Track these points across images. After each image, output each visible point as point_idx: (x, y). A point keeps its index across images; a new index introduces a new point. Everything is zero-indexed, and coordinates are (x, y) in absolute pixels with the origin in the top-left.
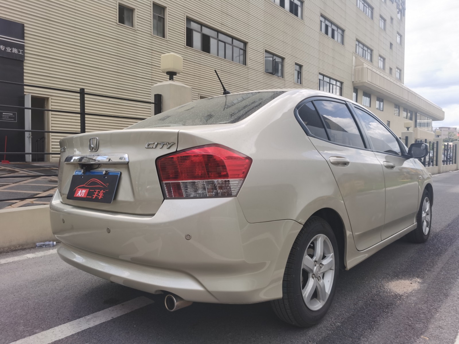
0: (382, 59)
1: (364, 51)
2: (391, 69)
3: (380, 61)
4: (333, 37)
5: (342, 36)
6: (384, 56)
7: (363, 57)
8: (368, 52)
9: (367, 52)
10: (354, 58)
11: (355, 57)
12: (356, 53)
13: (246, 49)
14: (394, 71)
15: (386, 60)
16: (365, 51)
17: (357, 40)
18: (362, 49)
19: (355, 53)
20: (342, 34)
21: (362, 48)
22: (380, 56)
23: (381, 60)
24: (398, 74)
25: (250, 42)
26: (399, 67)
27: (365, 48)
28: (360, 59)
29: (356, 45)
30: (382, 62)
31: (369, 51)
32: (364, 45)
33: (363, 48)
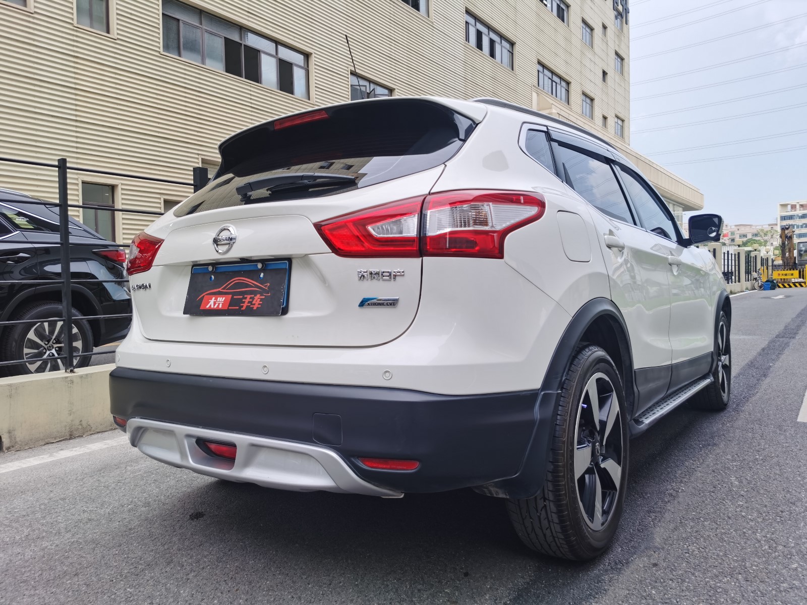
0: (588, 101)
1: (554, 84)
2: (605, 118)
3: (584, 103)
4: (492, 54)
5: (511, 54)
6: (592, 95)
7: (552, 94)
8: (561, 86)
9: (559, 87)
10: (534, 95)
11: (537, 93)
12: (539, 86)
13: (308, 66)
14: (611, 121)
15: (596, 102)
16: (556, 83)
17: (540, 63)
18: (550, 81)
19: (537, 86)
20: (511, 51)
21: (549, 78)
22: (584, 94)
23: (585, 101)
24: (619, 128)
25: (315, 53)
26: (619, 115)
27: (555, 79)
28: (547, 99)
29: (538, 71)
30: (588, 105)
31: (563, 84)
32: (553, 72)
33: (552, 78)
